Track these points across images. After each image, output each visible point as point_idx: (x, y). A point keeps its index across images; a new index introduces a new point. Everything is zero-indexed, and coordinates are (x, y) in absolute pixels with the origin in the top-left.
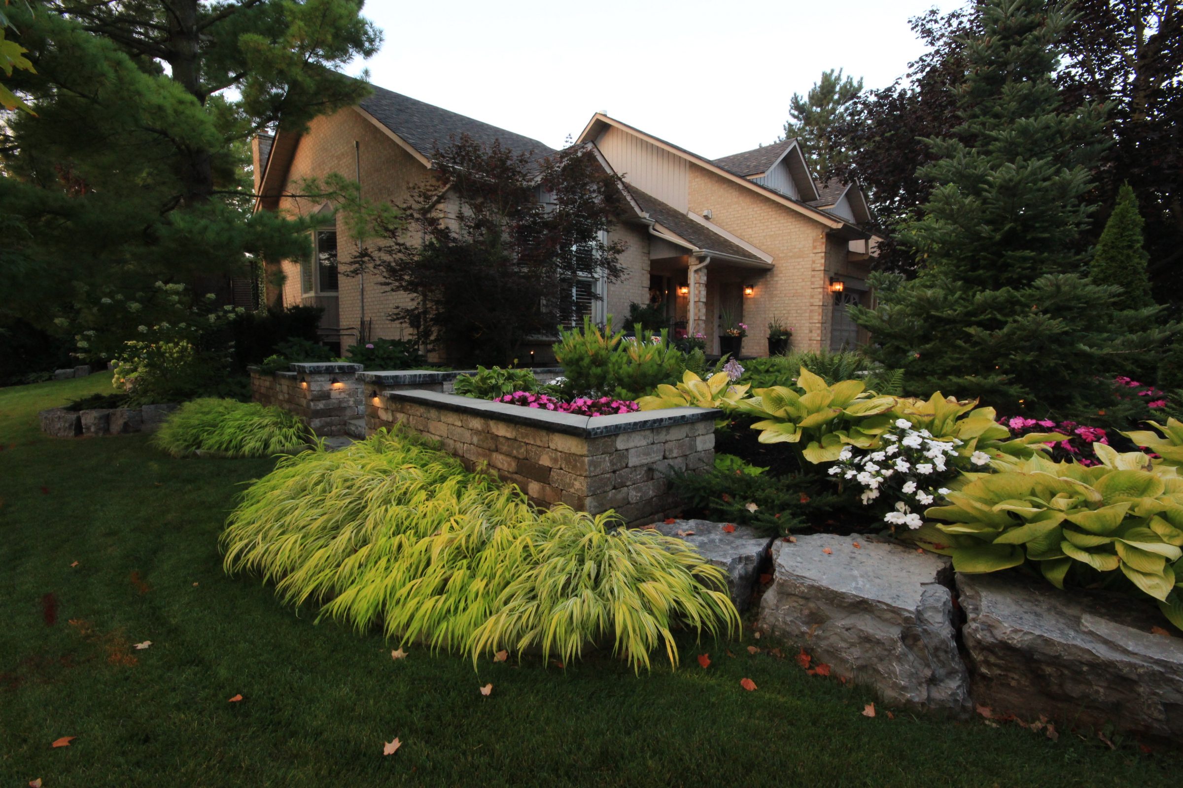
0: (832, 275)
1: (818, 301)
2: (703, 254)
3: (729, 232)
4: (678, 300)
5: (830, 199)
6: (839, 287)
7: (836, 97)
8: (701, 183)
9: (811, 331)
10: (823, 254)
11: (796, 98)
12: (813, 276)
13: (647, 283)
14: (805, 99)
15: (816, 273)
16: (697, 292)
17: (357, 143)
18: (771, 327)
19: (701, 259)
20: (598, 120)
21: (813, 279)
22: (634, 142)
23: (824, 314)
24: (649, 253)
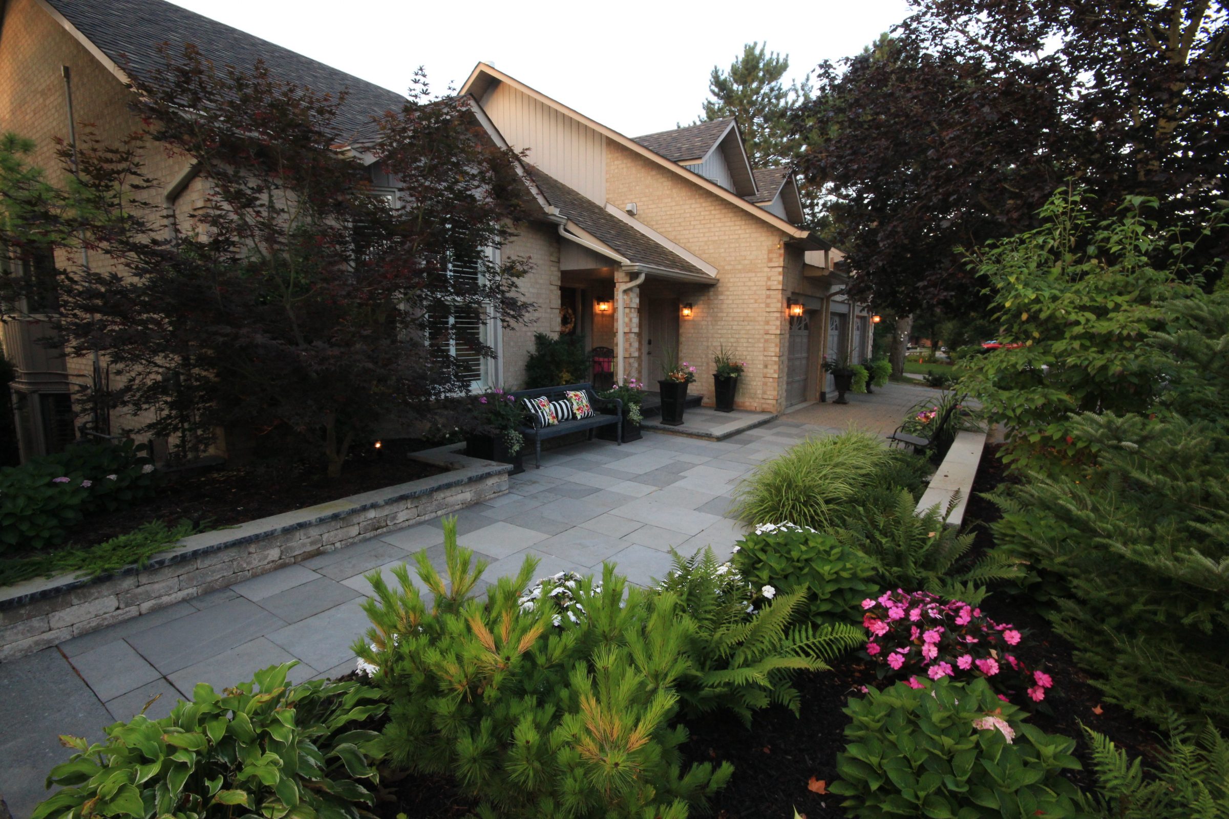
0: (789, 294)
1: (775, 327)
2: (636, 269)
3: (660, 233)
4: (596, 319)
5: (766, 193)
6: (797, 310)
7: (761, 74)
8: (622, 167)
9: (766, 366)
10: (781, 269)
11: (716, 71)
12: (768, 297)
13: (557, 302)
14: (725, 73)
15: (772, 292)
16: (627, 320)
17: (67, 70)
18: (717, 361)
19: (633, 276)
20: (482, 72)
21: (768, 301)
22: (532, 107)
23: (781, 345)
24: (559, 262)
